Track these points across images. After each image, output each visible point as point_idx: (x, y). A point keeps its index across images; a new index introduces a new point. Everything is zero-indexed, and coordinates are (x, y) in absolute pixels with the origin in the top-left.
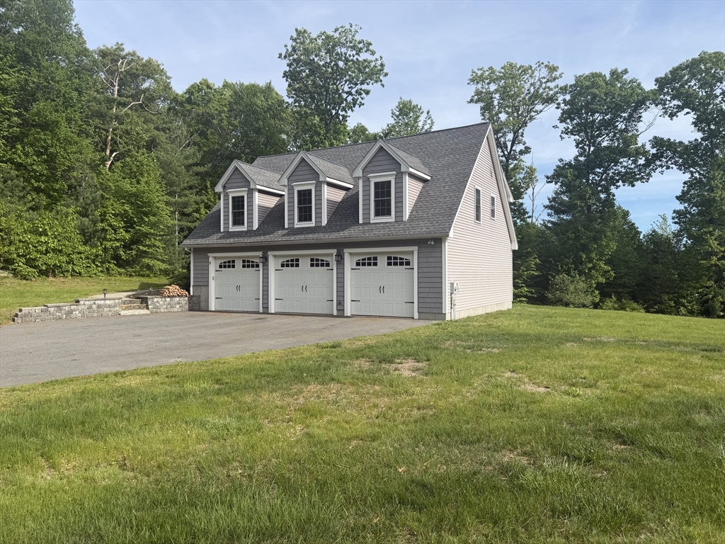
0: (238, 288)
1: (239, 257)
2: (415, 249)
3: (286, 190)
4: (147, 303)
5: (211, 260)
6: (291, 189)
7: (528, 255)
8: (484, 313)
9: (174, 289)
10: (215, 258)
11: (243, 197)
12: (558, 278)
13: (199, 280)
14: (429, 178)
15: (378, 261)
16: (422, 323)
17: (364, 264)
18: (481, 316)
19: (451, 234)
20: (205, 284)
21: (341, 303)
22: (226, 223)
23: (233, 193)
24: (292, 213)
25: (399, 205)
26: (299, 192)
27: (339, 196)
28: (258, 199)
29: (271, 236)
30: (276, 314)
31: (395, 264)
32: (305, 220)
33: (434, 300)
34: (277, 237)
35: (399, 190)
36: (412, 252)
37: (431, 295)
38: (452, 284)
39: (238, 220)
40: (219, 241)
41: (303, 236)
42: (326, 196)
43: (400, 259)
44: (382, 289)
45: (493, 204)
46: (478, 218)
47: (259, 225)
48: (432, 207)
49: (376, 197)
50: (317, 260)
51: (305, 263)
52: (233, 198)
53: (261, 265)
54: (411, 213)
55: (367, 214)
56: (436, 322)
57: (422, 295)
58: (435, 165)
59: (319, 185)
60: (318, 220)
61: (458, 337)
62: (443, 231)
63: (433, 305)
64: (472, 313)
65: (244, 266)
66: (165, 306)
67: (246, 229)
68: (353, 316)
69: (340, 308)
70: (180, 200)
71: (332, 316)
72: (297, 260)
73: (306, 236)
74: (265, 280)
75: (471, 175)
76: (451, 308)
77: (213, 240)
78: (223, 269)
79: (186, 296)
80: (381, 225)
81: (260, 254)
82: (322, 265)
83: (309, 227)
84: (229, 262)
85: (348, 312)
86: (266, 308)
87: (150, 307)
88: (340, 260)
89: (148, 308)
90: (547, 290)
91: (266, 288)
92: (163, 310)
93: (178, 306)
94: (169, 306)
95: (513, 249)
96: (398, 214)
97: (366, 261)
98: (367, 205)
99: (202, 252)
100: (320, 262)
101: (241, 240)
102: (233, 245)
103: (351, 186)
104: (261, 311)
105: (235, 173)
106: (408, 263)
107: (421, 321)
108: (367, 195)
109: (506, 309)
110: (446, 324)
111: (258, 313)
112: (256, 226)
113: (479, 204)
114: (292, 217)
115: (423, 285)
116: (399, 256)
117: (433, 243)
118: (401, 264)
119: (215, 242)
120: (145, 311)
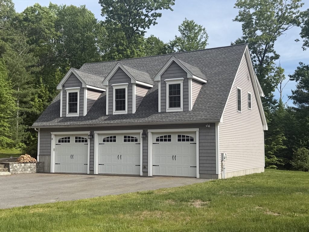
0: (72, 156)
1: (73, 135)
2: (197, 130)
3: (107, 89)
4: (8, 167)
5: (53, 137)
6: (111, 88)
7: (277, 133)
8: (244, 175)
9: (27, 157)
10: (56, 135)
11: (77, 93)
12: (300, 150)
13: (44, 151)
14: (205, 82)
15: (172, 138)
16: (202, 181)
17: (162, 140)
18: (242, 177)
19: (222, 120)
20: (48, 154)
21: (145, 167)
22: (64, 111)
23: (70, 90)
24: (111, 104)
25: (186, 100)
26: (117, 90)
27: (143, 93)
28: (88, 95)
29: (97, 120)
30: (99, 174)
31: (184, 140)
32: (121, 109)
33: (210, 165)
34: (100, 121)
35: (186, 90)
36: (195, 132)
37: (208, 162)
38: (222, 154)
39: (73, 109)
40: (59, 124)
41: (119, 121)
42: (135, 93)
43: (187, 137)
44: (174, 157)
45: (249, 99)
46: (239, 109)
47: (88, 113)
48: (208, 102)
49: (170, 94)
50: (129, 137)
51: (120, 140)
52: (70, 94)
53: (89, 141)
54: (194, 105)
55: (164, 106)
56: (212, 180)
57: (202, 162)
58: (210, 73)
59: (130, 86)
60: (130, 109)
61: (227, 189)
62: (216, 118)
63: (209, 169)
64: (236, 175)
65: (76, 141)
66: (21, 170)
67: (78, 115)
68: (154, 176)
69: (145, 170)
70: (21, 92)
71: (139, 176)
72: (115, 137)
73: (122, 121)
74: (92, 151)
75: (235, 80)
76: (222, 171)
77: (54, 123)
78: (61, 143)
79: (35, 162)
80: (174, 114)
81: (88, 133)
82: (132, 141)
83: (123, 115)
84: (66, 138)
85: (150, 173)
86: (92, 170)
87: (11, 170)
88: (145, 137)
89: (9, 171)
90: (291, 159)
91: (92, 157)
92: (19, 173)
93: (29, 170)
94: (23, 170)
95: (265, 130)
96: (186, 106)
97: (163, 138)
98: (164, 100)
99: (47, 131)
100: (131, 139)
101: (75, 123)
102: (69, 127)
103: (152, 86)
104: (88, 173)
105: (71, 77)
106: (192, 140)
107: (202, 179)
108: (164, 93)
109: (260, 172)
110: (219, 181)
111: (87, 174)
112: (85, 113)
113: (240, 99)
114: (111, 107)
115: (203, 155)
116: (186, 135)
117: (209, 126)
118: (188, 140)
119: (56, 124)
120: (7, 173)
